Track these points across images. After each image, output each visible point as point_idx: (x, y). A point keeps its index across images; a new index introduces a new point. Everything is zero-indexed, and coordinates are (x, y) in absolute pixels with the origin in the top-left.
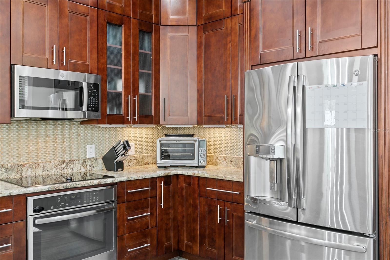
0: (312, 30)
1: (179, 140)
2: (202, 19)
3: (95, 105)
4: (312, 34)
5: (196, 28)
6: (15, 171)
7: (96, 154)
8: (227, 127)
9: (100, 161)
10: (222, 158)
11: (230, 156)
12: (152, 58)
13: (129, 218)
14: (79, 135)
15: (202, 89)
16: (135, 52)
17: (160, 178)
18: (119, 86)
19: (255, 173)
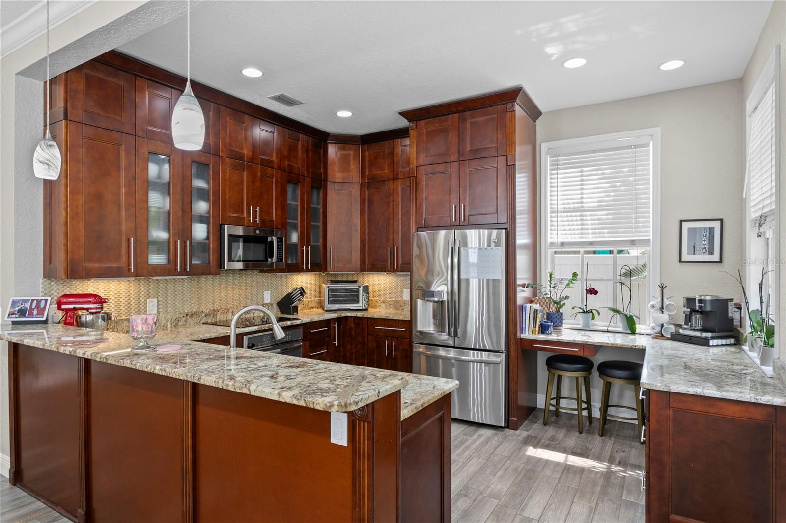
0: (464, 206)
1: (345, 286)
2: (365, 177)
3: (281, 256)
4: (464, 209)
5: (359, 185)
6: (212, 316)
7: (271, 299)
8: (387, 274)
9: (275, 306)
10: (381, 301)
11: (388, 299)
12: (321, 211)
13: (311, 354)
14: (259, 282)
15: (365, 241)
16: (309, 207)
17: (334, 319)
18: (295, 238)
19: (421, 312)
